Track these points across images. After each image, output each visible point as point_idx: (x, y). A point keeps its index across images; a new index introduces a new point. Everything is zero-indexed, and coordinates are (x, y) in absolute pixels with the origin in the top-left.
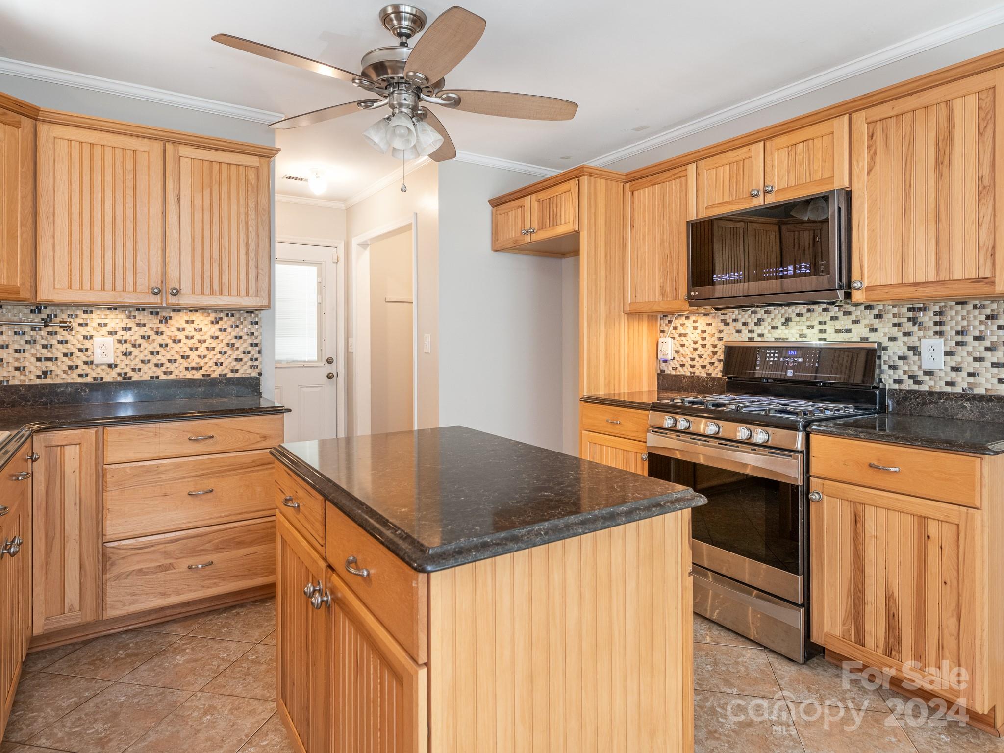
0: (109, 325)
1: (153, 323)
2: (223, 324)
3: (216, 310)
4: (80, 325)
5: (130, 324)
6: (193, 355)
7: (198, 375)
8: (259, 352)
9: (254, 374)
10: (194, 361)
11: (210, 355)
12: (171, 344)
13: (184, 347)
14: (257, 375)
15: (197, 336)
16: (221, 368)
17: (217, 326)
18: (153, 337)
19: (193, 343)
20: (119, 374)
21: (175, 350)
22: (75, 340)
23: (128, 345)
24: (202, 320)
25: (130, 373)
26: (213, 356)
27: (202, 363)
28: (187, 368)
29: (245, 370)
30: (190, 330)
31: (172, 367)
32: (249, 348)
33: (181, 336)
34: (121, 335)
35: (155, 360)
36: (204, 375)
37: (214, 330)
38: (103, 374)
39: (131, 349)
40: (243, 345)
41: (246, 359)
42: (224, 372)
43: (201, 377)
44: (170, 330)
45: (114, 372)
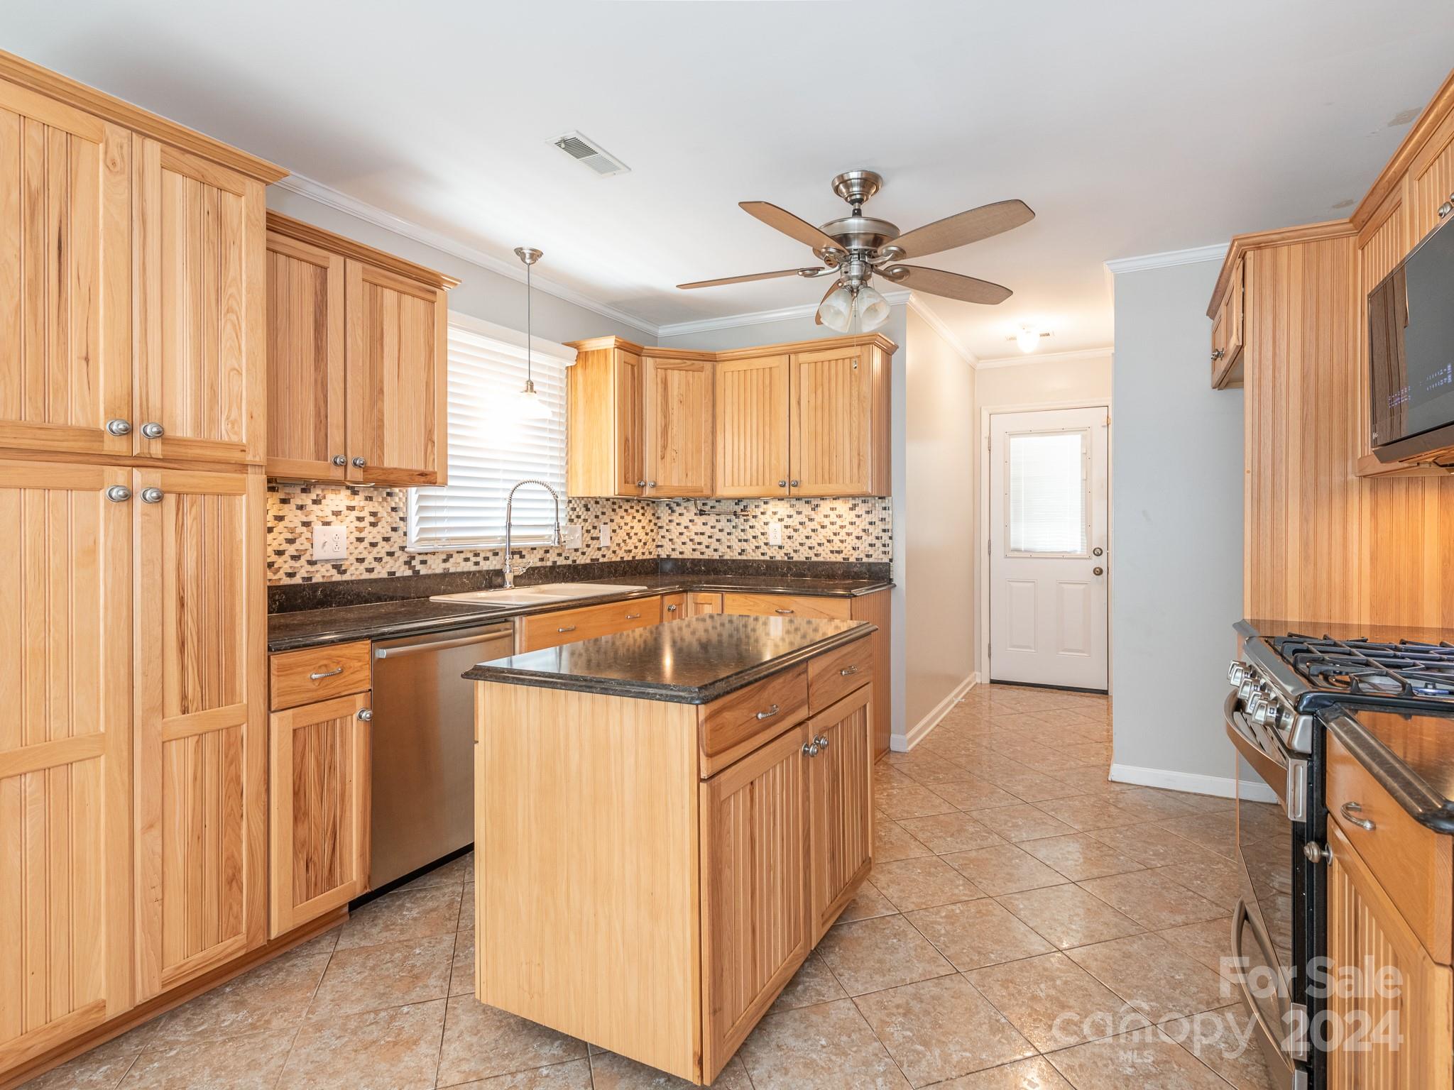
0: (779, 513)
1: (806, 510)
2: (859, 510)
3: (854, 497)
4: (762, 513)
5: (792, 512)
6: (836, 539)
7: (839, 558)
8: (891, 538)
9: (886, 560)
10: (837, 545)
11: (849, 539)
12: (820, 529)
13: (828, 532)
14: (887, 561)
15: (839, 522)
16: (857, 552)
17: (854, 513)
18: (808, 523)
19: (836, 528)
20: (786, 554)
21: (822, 535)
22: (758, 524)
23: (791, 530)
24: (842, 507)
25: (792, 554)
26: (852, 541)
27: (842, 546)
28: (832, 552)
29: (878, 557)
30: (833, 518)
31: (820, 550)
32: (881, 534)
33: (826, 522)
34: (788, 521)
35: (808, 543)
36: (844, 559)
37: (850, 516)
38: (775, 554)
39: (793, 533)
40: (875, 531)
41: (878, 543)
42: (860, 557)
43: (842, 560)
44: (819, 517)
45: (782, 552)
